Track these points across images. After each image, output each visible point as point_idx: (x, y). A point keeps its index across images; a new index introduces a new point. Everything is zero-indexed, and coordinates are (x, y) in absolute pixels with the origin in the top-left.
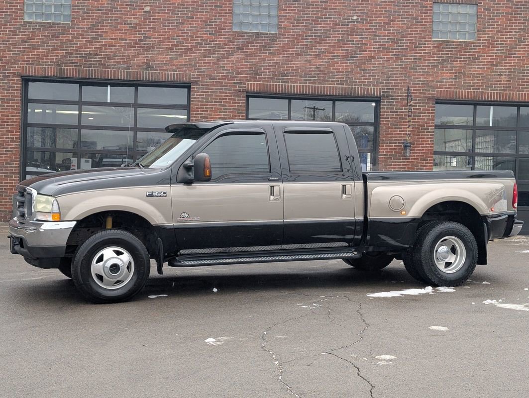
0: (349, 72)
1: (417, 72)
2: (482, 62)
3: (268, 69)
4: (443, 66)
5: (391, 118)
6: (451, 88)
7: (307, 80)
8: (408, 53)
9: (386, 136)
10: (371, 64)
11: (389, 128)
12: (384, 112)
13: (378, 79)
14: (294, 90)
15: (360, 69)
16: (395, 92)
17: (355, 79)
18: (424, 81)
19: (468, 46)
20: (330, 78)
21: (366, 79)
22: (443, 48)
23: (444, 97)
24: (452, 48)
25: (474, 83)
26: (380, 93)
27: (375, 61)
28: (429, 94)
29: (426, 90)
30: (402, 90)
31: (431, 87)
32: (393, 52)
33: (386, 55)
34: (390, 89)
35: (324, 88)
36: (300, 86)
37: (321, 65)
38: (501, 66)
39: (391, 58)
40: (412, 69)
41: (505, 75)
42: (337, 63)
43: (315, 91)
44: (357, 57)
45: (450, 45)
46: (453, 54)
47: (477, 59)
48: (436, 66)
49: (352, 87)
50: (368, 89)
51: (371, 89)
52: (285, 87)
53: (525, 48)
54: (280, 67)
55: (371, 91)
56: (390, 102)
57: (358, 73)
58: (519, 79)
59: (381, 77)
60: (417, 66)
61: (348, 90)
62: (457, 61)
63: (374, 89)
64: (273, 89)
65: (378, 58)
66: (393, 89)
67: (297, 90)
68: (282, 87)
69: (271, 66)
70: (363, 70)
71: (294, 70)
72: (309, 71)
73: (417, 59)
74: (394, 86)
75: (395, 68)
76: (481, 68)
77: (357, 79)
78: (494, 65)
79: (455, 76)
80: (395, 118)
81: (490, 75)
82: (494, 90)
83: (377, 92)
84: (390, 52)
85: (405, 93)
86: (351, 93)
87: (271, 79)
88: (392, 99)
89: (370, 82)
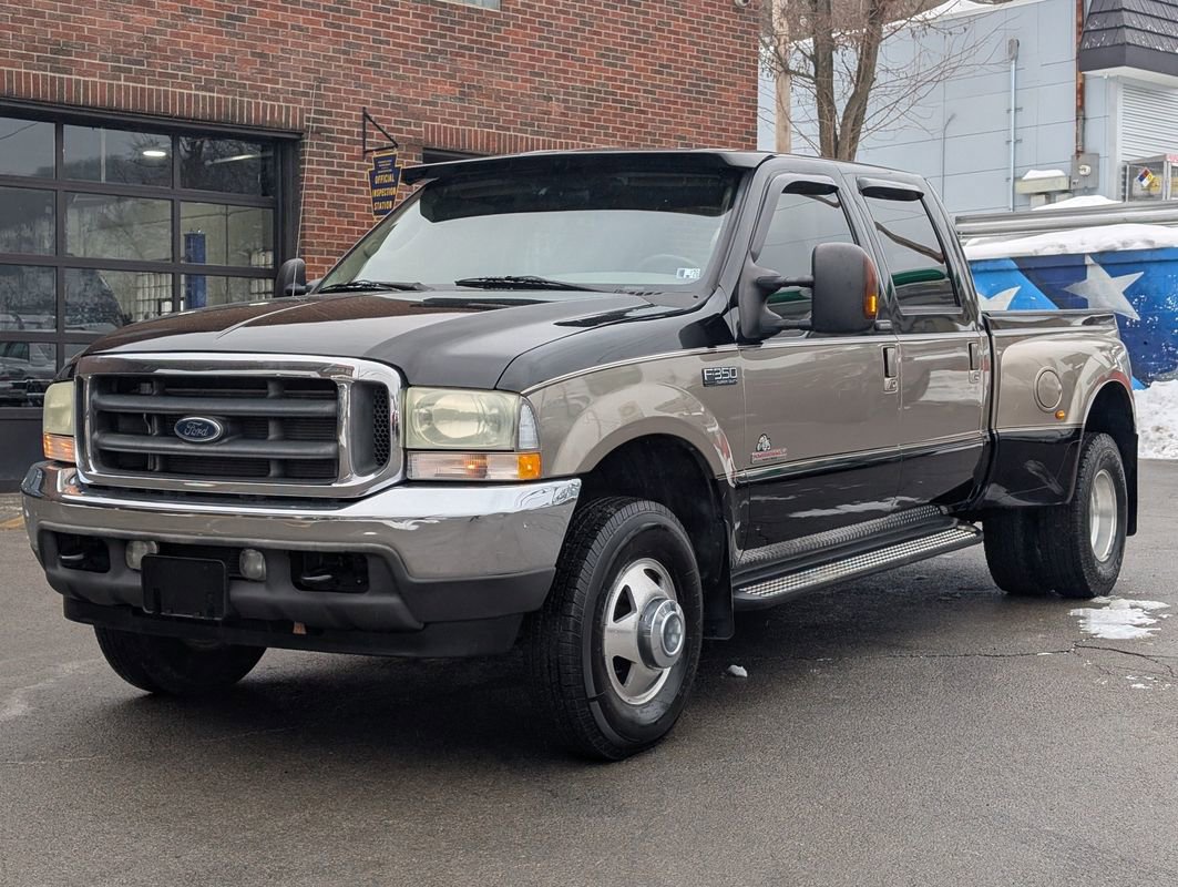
0: (225, 59)
1: (381, 74)
2: (512, 63)
3: (13, 28)
4: (435, 66)
5: (329, 189)
6: (454, 122)
7: (120, 69)
8: (360, 22)
9: (318, 236)
10: (277, 42)
11: (325, 213)
12: (313, 171)
13: (294, 84)
14: (86, 96)
15: (253, 54)
16: (335, 122)
17: (241, 78)
18: (398, 99)
19: (484, 20)
20: (179, 68)
21: (268, 81)
22: (433, 19)
23: (439, 142)
24: (452, 22)
25: (499, 113)
26: (301, 122)
27: (286, 36)
28: (409, 132)
29: (402, 123)
30: (350, 116)
31: (413, 115)
32: (326, 16)
33: (311, 22)
34: (323, 113)
35: (166, 97)
36: (103, 85)
37: (153, 31)
38: (550, 76)
39: (324, 33)
40: (370, 64)
41: (558, 100)
42: (195, 29)
43: (142, 102)
44: (243, 20)
45: (448, 14)
46: (456, 39)
47: (502, 54)
48: (420, 65)
49: (234, 101)
50: (273, 107)
51: (280, 107)
52: (61, 84)
53: (592, 40)
54: (46, 25)
55: (280, 114)
56: (325, 147)
57: (247, 61)
58: (583, 111)
59: (302, 78)
60: (381, 58)
61: (226, 106)
62: (463, 56)
63: (288, 108)
64: (27, 88)
65: (293, 27)
66: (330, 114)
67: (94, 96)
68: (53, 84)
69: (22, 21)
70: (261, 55)
71: (86, 38)
72: (126, 45)
73: (381, 42)
74: (333, 106)
75: (331, 58)
76: (511, 79)
77: (248, 79)
78: (537, 75)
79: (462, 93)
80: (338, 190)
81: (529, 96)
82: (537, 133)
83: (295, 118)
84: (321, 15)
85: (357, 125)
86: (234, 116)
87: (22, 57)
88: (328, 139)
89: (278, 90)
